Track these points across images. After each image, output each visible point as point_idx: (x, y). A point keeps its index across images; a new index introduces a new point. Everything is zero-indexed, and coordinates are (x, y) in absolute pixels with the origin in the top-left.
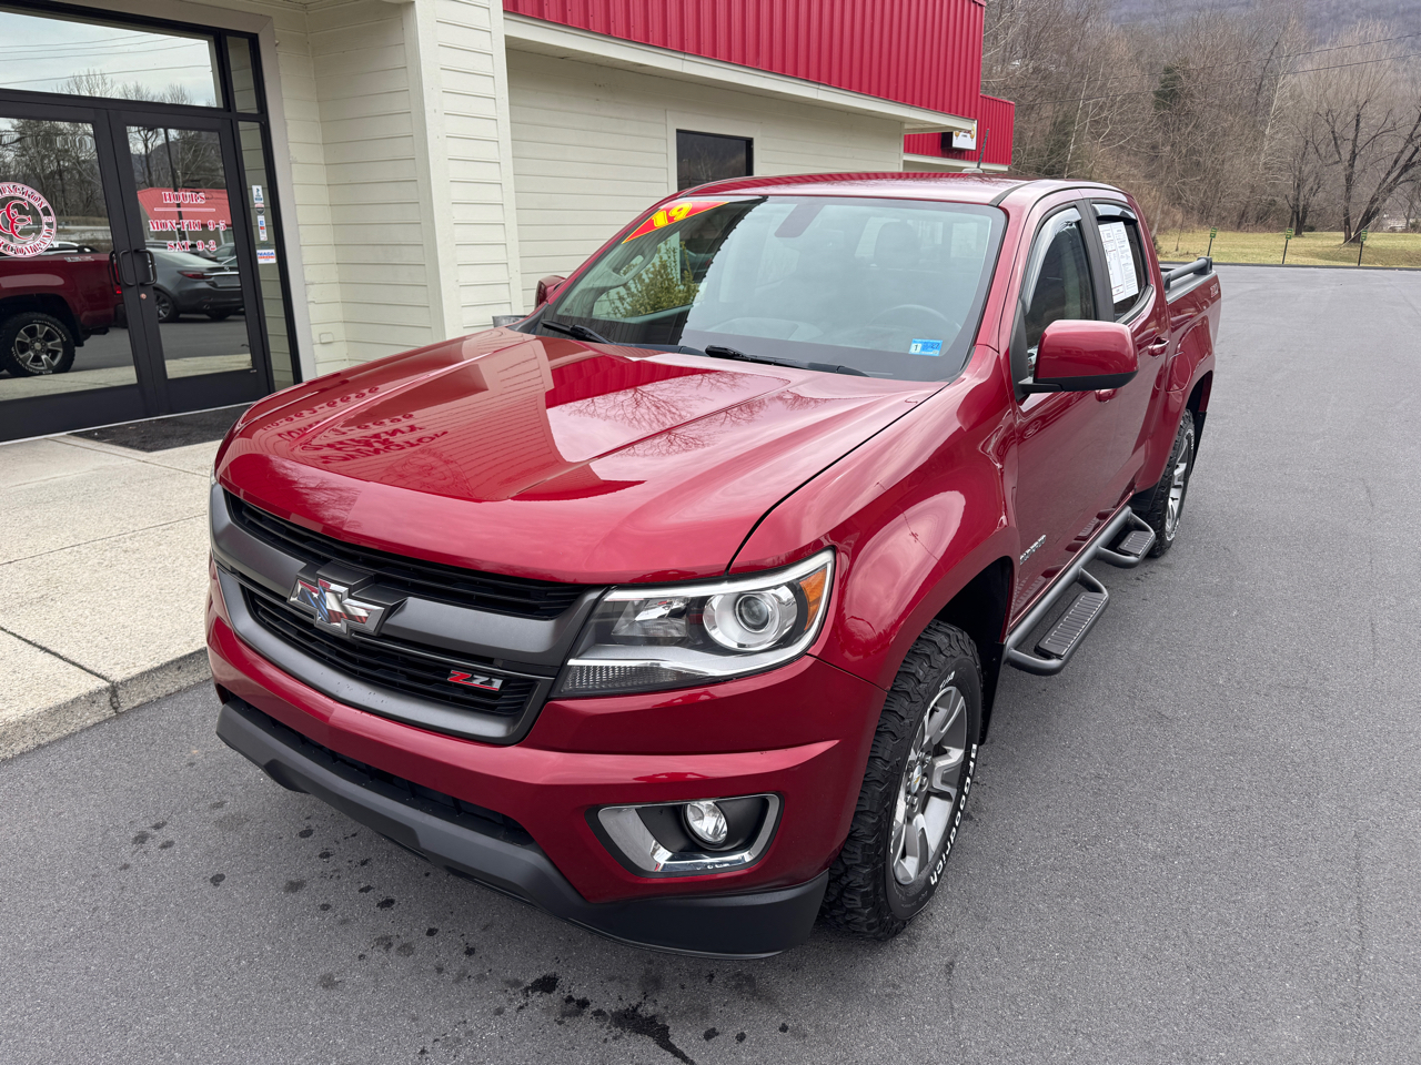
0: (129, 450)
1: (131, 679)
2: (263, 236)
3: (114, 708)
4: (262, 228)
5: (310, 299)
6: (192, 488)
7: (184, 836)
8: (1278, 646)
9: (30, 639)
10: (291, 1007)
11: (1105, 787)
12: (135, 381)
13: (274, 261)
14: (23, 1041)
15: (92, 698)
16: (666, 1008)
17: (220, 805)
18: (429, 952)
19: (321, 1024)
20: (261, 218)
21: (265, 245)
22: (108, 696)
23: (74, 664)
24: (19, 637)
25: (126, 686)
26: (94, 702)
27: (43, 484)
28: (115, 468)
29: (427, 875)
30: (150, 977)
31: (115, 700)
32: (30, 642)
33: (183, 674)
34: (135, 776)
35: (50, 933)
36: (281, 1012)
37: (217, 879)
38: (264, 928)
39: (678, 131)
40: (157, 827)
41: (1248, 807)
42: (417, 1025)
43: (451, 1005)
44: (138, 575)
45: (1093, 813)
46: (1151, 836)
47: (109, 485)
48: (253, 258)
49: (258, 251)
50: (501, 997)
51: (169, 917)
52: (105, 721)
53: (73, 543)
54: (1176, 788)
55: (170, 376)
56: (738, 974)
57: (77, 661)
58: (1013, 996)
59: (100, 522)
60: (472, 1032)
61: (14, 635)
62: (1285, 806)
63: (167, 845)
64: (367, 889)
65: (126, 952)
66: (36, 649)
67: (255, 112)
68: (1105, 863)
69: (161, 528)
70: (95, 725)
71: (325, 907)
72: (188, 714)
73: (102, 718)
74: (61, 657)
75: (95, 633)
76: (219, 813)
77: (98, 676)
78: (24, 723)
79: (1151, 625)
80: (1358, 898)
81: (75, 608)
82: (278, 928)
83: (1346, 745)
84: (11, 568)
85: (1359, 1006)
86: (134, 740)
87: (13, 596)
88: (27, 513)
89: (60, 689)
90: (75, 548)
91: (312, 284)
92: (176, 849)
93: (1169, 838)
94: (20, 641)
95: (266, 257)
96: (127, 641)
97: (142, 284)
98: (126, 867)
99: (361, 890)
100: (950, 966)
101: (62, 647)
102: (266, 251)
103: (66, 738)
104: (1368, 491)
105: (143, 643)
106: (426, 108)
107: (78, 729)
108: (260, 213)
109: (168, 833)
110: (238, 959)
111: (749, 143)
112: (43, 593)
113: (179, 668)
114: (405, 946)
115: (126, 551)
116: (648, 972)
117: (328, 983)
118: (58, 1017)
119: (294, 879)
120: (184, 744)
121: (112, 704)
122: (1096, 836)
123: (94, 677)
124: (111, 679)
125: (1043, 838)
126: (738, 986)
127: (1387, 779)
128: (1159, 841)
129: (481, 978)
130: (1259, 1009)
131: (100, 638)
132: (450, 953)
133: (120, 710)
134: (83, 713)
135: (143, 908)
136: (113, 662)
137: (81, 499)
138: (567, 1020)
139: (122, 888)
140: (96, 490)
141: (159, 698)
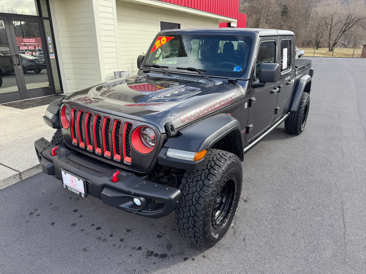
0: (17, 109)
1: (25, 171)
2: (51, 50)
5: (64, 68)
6: (36, 119)
7: (43, 213)
10: (76, 257)
11: (279, 192)
12: (18, 90)
13: (54, 57)
14: (5, 269)
15: (14, 176)
16: (174, 253)
17: (52, 204)
18: (111, 241)
19: (84, 261)
20: (50, 46)
21: (52, 53)
22: (19, 176)
23: (9, 167)
25: (23, 173)
26: (15, 178)
28: (14, 114)
29: (109, 220)
30: (37, 250)
33: (38, 169)
34: (28, 197)
35: (9, 240)
36: (73, 258)
37: (53, 224)
38: (67, 236)
39: (161, 22)
40: (35, 210)
41: (315, 196)
42: (109, 260)
43: (118, 254)
44: (24, 143)
45: (277, 199)
46: (292, 204)
47: (13, 119)
48: (49, 57)
49: (50, 55)
50: (131, 252)
51: (41, 234)
52: (18, 182)
53: (5, 135)
54: (297, 192)
55: (27, 89)
57: (10, 167)
58: (261, 246)
60: (124, 261)
62: (324, 196)
63: (38, 215)
64: (93, 225)
65: (30, 244)
67: (48, 17)
68: (281, 212)
69: (29, 130)
71: (82, 230)
72: (40, 180)
73: (17, 182)
74: (5, 166)
76: (52, 206)
77: (16, 170)
79: (288, 150)
80: (343, 218)
81: (7, 152)
82: (70, 236)
83: (338, 180)
85: (345, 245)
86: (27, 187)
89: (5, 174)
91: (65, 63)
92: (41, 216)
93: (296, 205)
95: (52, 57)
96: (23, 161)
97: (19, 64)
98: (28, 221)
99: (91, 225)
100: (244, 239)
101: (5, 163)
102: (52, 55)
103: (8, 187)
104: (339, 115)
105: (27, 161)
106: (95, 16)
107: (11, 185)
108: (50, 44)
109: (38, 212)
110: (61, 245)
111: (179, 25)
113: (37, 168)
114: (104, 239)
115: (20, 137)
116: (168, 244)
117: (85, 250)
118: (13, 262)
119: (73, 223)
120: (40, 188)
121: (20, 178)
122: (278, 205)
123: (15, 171)
124: (19, 171)
125: (265, 205)
126: (191, 246)
127: (348, 188)
128: (294, 205)
129: (125, 247)
130: (321, 247)
131: (15, 160)
132: (116, 241)
133: (22, 179)
134: (12, 181)
135: (33, 232)
136: (19, 167)
137: (6, 122)
138: (148, 257)
139: (28, 227)
140: (10, 120)
141: (32, 176)
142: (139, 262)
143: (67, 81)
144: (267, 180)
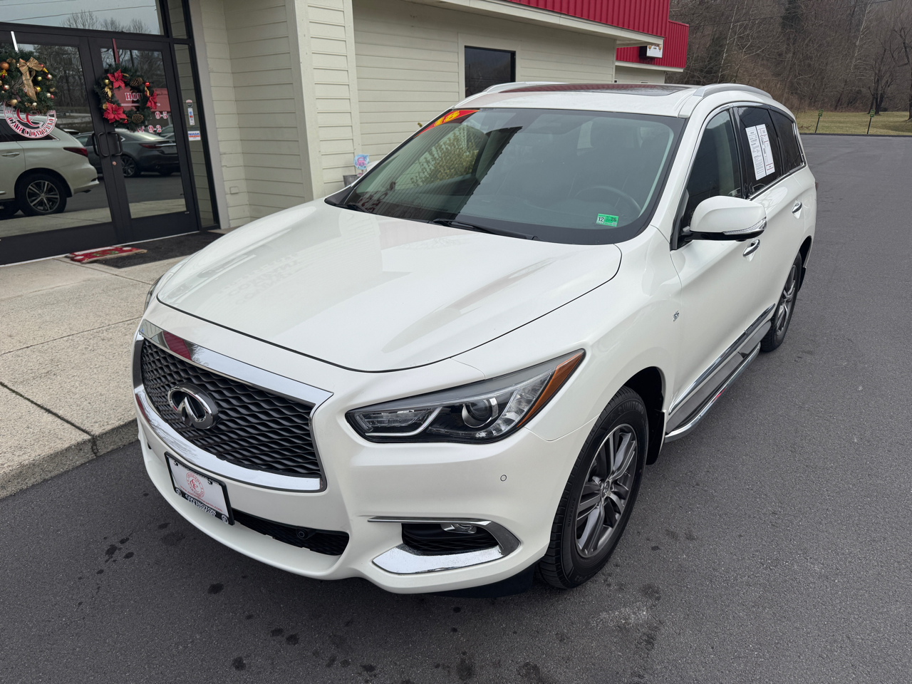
0: (106, 267)
1: (106, 433)
2: (192, 122)
3: (94, 453)
4: (191, 117)
5: (223, 164)
7: (140, 549)
8: (894, 413)
9: (39, 403)
11: (780, 521)
12: (110, 220)
13: (199, 138)
15: (79, 446)
18: (309, 642)
20: (190, 110)
21: (193, 128)
22: (90, 444)
23: (68, 422)
24: (32, 402)
25: (102, 438)
26: (81, 450)
27: (51, 291)
28: (97, 280)
30: (117, 657)
31: (95, 447)
32: (39, 406)
34: (109, 503)
35: (49, 622)
38: (195, 621)
39: (466, 47)
40: (122, 542)
44: (111, 357)
46: (816, 560)
47: (93, 292)
48: (185, 137)
49: (189, 132)
51: (130, 611)
52: (88, 462)
53: (69, 334)
54: (831, 522)
55: (133, 217)
56: (527, 664)
57: (70, 420)
59: (87, 318)
61: (29, 400)
63: (129, 555)
65: (100, 637)
66: (43, 411)
67: (185, 37)
68: (786, 581)
69: (126, 323)
70: (82, 465)
73: (87, 460)
74: (59, 417)
75: (82, 400)
76: (165, 532)
77: (84, 431)
78: (34, 465)
81: (69, 381)
82: (204, 621)
84: (28, 352)
86: (107, 476)
87: (29, 371)
88: (40, 311)
89: (57, 441)
90: (70, 337)
91: (225, 154)
92: (135, 558)
94: (33, 405)
95: (194, 136)
96: (103, 405)
97: (113, 155)
98: (101, 572)
101: (60, 410)
102: (194, 132)
103: (62, 475)
105: (113, 407)
106: (299, 34)
107: (71, 468)
108: (190, 106)
109: (130, 547)
110: (177, 644)
111: (513, 54)
112: (49, 369)
114: (292, 637)
115: (103, 340)
116: (463, 661)
117: (239, 664)
119: (215, 583)
121: (93, 451)
122: (777, 559)
123: (81, 432)
124: (92, 433)
126: (527, 675)
128: (823, 564)
129: (345, 663)
131: (85, 403)
132: (323, 643)
133: (98, 454)
134: (74, 457)
135: (112, 604)
136: (93, 420)
137: (75, 302)
139: (99, 588)
140: (85, 296)
141: (124, 445)
143: (228, 196)
144: (745, 483)
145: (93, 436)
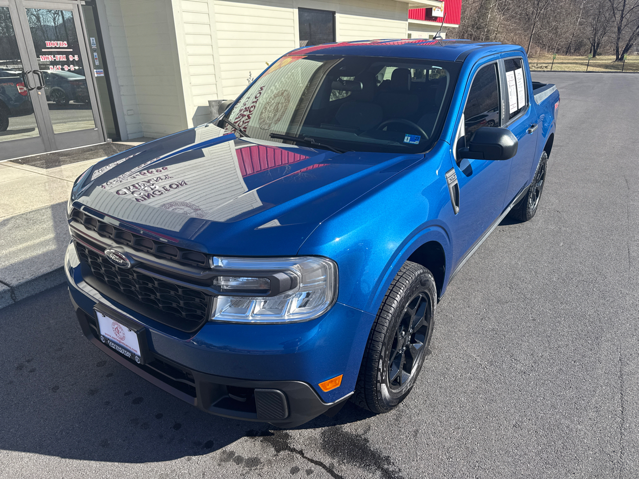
1: (21, 285)
2: (97, 63)
3: (13, 300)
4: (96, 59)
5: (121, 94)
7: (41, 366)
8: (583, 261)
11: (496, 336)
12: (38, 135)
13: (103, 75)
15: (1, 295)
18: (157, 427)
20: (95, 54)
21: (98, 67)
22: (9, 294)
25: (18, 288)
26: (3, 297)
28: (27, 178)
31: (13, 295)
33: (48, 282)
34: (21, 335)
37: (55, 389)
38: (76, 415)
39: (299, 8)
40: (29, 361)
41: (567, 345)
45: (490, 349)
46: (519, 361)
47: (23, 186)
49: (95, 70)
50: (190, 451)
51: (30, 409)
52: (9, 306)
54: (531, 335)
55: (55, 133)
58: (448, 449)
62: (585, 344)
63: (33, 371)
64: (129, 393)
70: (4, 308)
71: (107, 403)
73: (7, 305)
76: (60, 353)
77: (5, 284)
79: (521, 251)
80: (621, 393)
82: (83, 415)
83: (615, 312)
85: (621, 452)
86: (22, 315)
91: (123, 86)
92: (37, 373)
93: (528, 362)
95: (99, 73)
97: (38, 87)
98: (11, 382)
99: (126, 394)
100: (416, 432)
102: (99, 70)
104: (627, 182)
105: (28, 267)
108: (95, 51)
109: (34, 364)
110: (62, 431)
111: (333, 14)
113: (46, 279)
114: (145, 424)
117: (105, 444)
119: (93, 388)
120: (46, 317)
121: (12, 298)
123: (3, 285)
124: (11, 285)
125: (465, 362)
127: (636, 329)
128: (523, 364)
129: (181, 441)
130: (570, 454)
132: (167, 427)
133: (16, 300)
136: (13, 276)
137: (9, 193)
138: (223, 463)
140: (17, 189)
141: (36, 294)
142: (204, 474)
143: (126, 117)
144: (475, 310)
145: (12, 287)
